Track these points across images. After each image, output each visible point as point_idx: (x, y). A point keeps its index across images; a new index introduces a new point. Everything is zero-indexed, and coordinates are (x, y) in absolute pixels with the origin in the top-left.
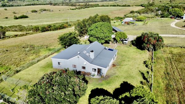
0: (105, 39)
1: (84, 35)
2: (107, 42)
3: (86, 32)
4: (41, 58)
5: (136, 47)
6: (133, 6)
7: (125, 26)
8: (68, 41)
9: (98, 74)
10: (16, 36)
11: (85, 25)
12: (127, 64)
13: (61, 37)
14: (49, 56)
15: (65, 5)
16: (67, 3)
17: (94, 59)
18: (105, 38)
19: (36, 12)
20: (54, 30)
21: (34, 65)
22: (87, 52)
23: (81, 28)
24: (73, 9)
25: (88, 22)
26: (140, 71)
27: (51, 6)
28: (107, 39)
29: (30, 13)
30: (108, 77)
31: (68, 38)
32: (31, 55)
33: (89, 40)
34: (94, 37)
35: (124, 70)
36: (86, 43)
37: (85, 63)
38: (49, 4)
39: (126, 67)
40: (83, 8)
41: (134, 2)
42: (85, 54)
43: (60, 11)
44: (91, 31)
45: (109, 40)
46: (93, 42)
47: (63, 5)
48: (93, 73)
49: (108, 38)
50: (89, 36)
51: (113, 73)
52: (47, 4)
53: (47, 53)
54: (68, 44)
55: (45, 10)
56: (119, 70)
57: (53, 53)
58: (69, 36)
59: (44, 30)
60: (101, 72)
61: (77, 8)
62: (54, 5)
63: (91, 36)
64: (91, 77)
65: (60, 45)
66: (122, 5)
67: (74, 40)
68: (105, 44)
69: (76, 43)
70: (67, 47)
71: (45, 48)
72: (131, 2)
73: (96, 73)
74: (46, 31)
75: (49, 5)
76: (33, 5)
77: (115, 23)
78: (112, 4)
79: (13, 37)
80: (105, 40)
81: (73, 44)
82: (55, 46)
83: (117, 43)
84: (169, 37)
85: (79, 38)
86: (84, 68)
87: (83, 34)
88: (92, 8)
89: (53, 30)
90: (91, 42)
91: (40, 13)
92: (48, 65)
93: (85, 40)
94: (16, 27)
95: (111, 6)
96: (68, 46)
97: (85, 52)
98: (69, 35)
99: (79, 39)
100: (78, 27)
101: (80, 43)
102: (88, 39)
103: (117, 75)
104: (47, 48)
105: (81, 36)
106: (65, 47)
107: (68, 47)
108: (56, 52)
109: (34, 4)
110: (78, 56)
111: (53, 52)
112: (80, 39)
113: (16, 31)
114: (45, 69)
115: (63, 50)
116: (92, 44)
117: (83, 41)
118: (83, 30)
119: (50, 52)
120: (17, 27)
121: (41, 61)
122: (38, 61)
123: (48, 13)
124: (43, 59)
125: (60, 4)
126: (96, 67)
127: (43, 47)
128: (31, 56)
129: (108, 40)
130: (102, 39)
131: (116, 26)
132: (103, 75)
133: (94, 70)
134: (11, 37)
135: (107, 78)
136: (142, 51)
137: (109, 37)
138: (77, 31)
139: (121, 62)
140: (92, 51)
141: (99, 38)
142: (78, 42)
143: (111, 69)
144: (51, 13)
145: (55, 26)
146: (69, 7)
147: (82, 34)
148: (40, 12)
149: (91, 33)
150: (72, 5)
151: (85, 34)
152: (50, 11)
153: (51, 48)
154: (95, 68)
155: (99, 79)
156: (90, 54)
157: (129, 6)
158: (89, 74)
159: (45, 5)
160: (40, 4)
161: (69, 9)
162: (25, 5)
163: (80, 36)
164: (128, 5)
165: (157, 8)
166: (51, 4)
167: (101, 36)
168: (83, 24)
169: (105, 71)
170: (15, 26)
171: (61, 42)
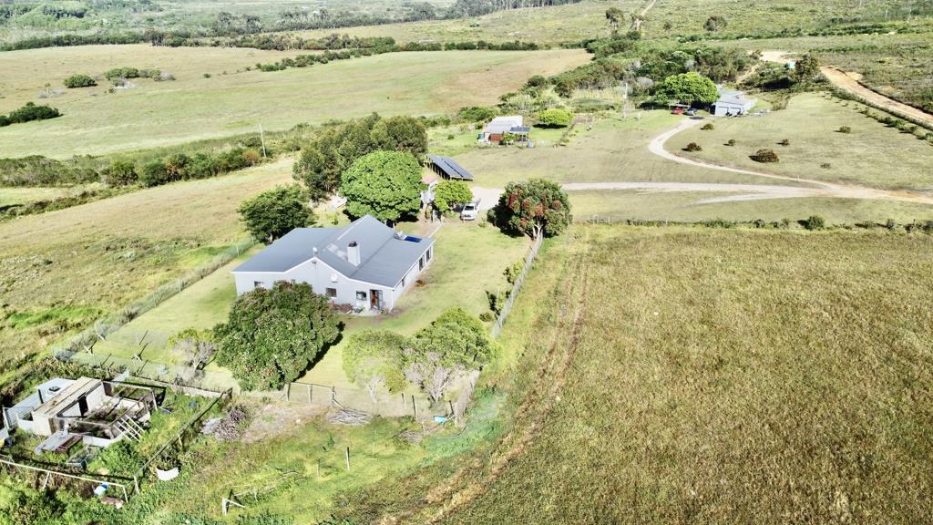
0: (398, 207)
1: (328, 195)
2: (408, 217)
3: (335, 185)
4: (189, 276)
5: (499, 229)
6: (548, 47)
7: (488, 153)
8: (276, 219)
9: (372, 307)
10: (42, 206)
11: (332, 159)
12: (458, 279)
13: (251, 205)
14: (214, 270)
15: (230, 45)
16: (239, 32)
17: (360, 267)
18: (398, 204)
19: (91, 83)
20: (201, 177)
21: (172, 299)
22: (340, 249)
23: (319, 171)
24: (271, 69)
25: (342, 146)
26: (488, 293)
27: (158, 49)
28: (404, 207)
29: (59, 91)
30: (398, 311)
31: (276, 208)
32: (151, 271)
33: (346, 212)
34: (362, 203)
35: (447, 292)
36: (336, 223)
37: (335, 277)
38: (144, 40)
39: (455, 284)
40: (318, 60)
41: (559, 23)
42: (334, 255)
43: (207, 76)
44: (350, 181)
45: (412, 210)
46: (358, 218)
47: (217, 44)
48: (358, 304)
49: (409, 205)
50: (345, 199)
51: (417, 300)
52: (136, 39)
53: (206, 262)
54: (274, 228)
55: (133, 75)
56: (433, 294)
57: (228, 261)
58: (280, 202)
59: (161, 177)
60: (380, 298)
61: (289, 63)
62: (173, 45)
63: (353, 198)
64: (354, 313)
65: (249, 232)
66: (500, 42)
67: (298, 214)
68: (401, 223)
69: (302, 225)
70: (271, 238)
71: (191, 247)
72: (547, 24)
73: (367, 304)
74: (169, 180)
75: (148, 46)
76: (64, 45)
77: (451, 138)
78: (456, 34)
79: (28, 212)
80: (400, 211)
81: (292, 227)
82: (226, 236)
83: (442, 218)
84: (615, 192)
85: (310, 204)
86: (332, 292)
87: (324, 190)
88: (364, 59)
89: (200, 175)
90: (353, 218)
91: (111, 91)
92: (221, 294)
93: (332, 213)
94: (19, 164)
95: (450, 47)
96: (278, 235)
97: (333, 248)
98: (278, 199)
99: (311, 212)
100: (306, 168)
101: (318, 225)
102: (345, 208)
103: (423, 305)
104: (199, 245)
105: (320, 197)
106: (264, 241)
107: (273, 240)
108: (235, 256)
109: (68, 37)
110: (312, 259)
111: (227, 258)
112: (316, 211)
113: (23, 183)
114: (215, 304)
115: (258, 248)
116: (357, 222)
117: (325, 218)
118: (325, 178)
119: (216, 259)
120: (22, 166)
121: (193, 287)
122: (184, 286)
123: (152, 88)
124: (198, 280)
125: (203, 35)
126: (367, 287)
127: (185, 244)
128: (149, 274)
129: (408, 210)
130: (387, 206)
131: (452, 152)
132: (386, 307)
133: (360, 296)
134: (19, 210)
135: (397, 313)
136: (513, 239)
137: (410, 200)
138: (302, 183)
139: (443, 273)
140: (355, 245)
141: (378, 203)
142: (308, 220)
143: (410, 292)
144: (169, 88)
145: (203, 157)
146: (252, 55)
147: (321, 188)
148: (109, 85)
149: (352, 191)
150: (265, 45)
151: (334, 190)
152: (159, 79)
153: (216, 244)
154: (363, 291)
155: (375, 317)
156: (346, 251)
157: (532, 47)
158: (348, 307)
159: (123, 42)
160: (99, 41)
161: (254, 66)
162: (20, 47)
163: (313, 198)
164: (528, 41)
165: (638, 65)
166: (157, 39)
167: (385, 197)
168: (322, 157)
169: (391, 297)
170: (14, 161)
171: (251, 222)
